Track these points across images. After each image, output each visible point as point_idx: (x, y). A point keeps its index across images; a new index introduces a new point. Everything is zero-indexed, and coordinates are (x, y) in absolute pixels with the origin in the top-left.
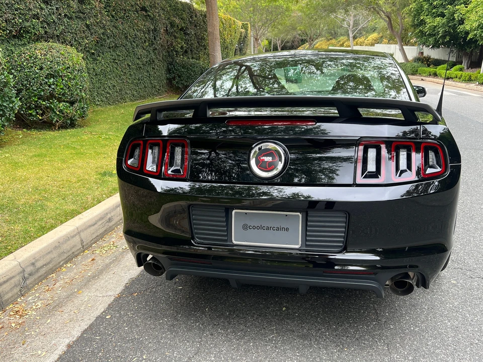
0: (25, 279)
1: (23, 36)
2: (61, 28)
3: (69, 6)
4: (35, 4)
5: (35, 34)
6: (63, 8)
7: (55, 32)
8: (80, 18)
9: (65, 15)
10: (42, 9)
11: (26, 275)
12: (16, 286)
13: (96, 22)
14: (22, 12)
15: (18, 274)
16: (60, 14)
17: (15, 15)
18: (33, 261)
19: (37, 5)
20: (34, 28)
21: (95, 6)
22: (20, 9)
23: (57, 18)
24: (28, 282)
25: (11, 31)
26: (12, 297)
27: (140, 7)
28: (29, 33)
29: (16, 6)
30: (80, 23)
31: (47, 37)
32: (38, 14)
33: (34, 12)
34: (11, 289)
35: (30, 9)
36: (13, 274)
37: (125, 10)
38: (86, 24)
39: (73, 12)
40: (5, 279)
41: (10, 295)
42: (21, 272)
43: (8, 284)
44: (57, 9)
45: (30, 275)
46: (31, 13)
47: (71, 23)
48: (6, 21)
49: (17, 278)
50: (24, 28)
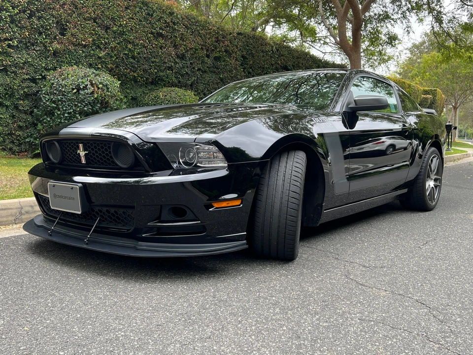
0: (21, 214)
1: (159, 84)
2: (194, 79)
3: (204, 62)
4: (170, 58)
5: (169, 82)
6: (197, 63)
7: (188, 82)
8: (215, 72)
9: (199, 69)
10: (176, 63)
11: (23, 212)
12: (12, 215)
13: (230, 76)
14: (158, 64)
15: (16, 208)
16: (194, 68)
17: (151, 66)
18: (33, 204)
19: (172, 59)
20: (167, 78)
21: (231, 63)
22: (156, 62)
23: (191, 71)
24: (23, 217)
25: (147, 79)
26: (6, 221)
27: (281, 66)
28: (164, 81)
29: (153, 59)
30: (214, 77)
31: (180, 85)
32: (172, 66)
33: (167, 65)
34: (7, 216)
35: (165, 63)
36: (12, 207)
37: (264, 68)
38: (220, 77)
39: (207, 67)
40: (3, 207)
41: (5, 219)
42: (19, 208)
43: (6, 211)
44: (191, 63)
45: (27, 212)
46: (165, 66)
47: (204, 76)
48: (143, 70)
49: (15, 211)
50: (159, 76)
